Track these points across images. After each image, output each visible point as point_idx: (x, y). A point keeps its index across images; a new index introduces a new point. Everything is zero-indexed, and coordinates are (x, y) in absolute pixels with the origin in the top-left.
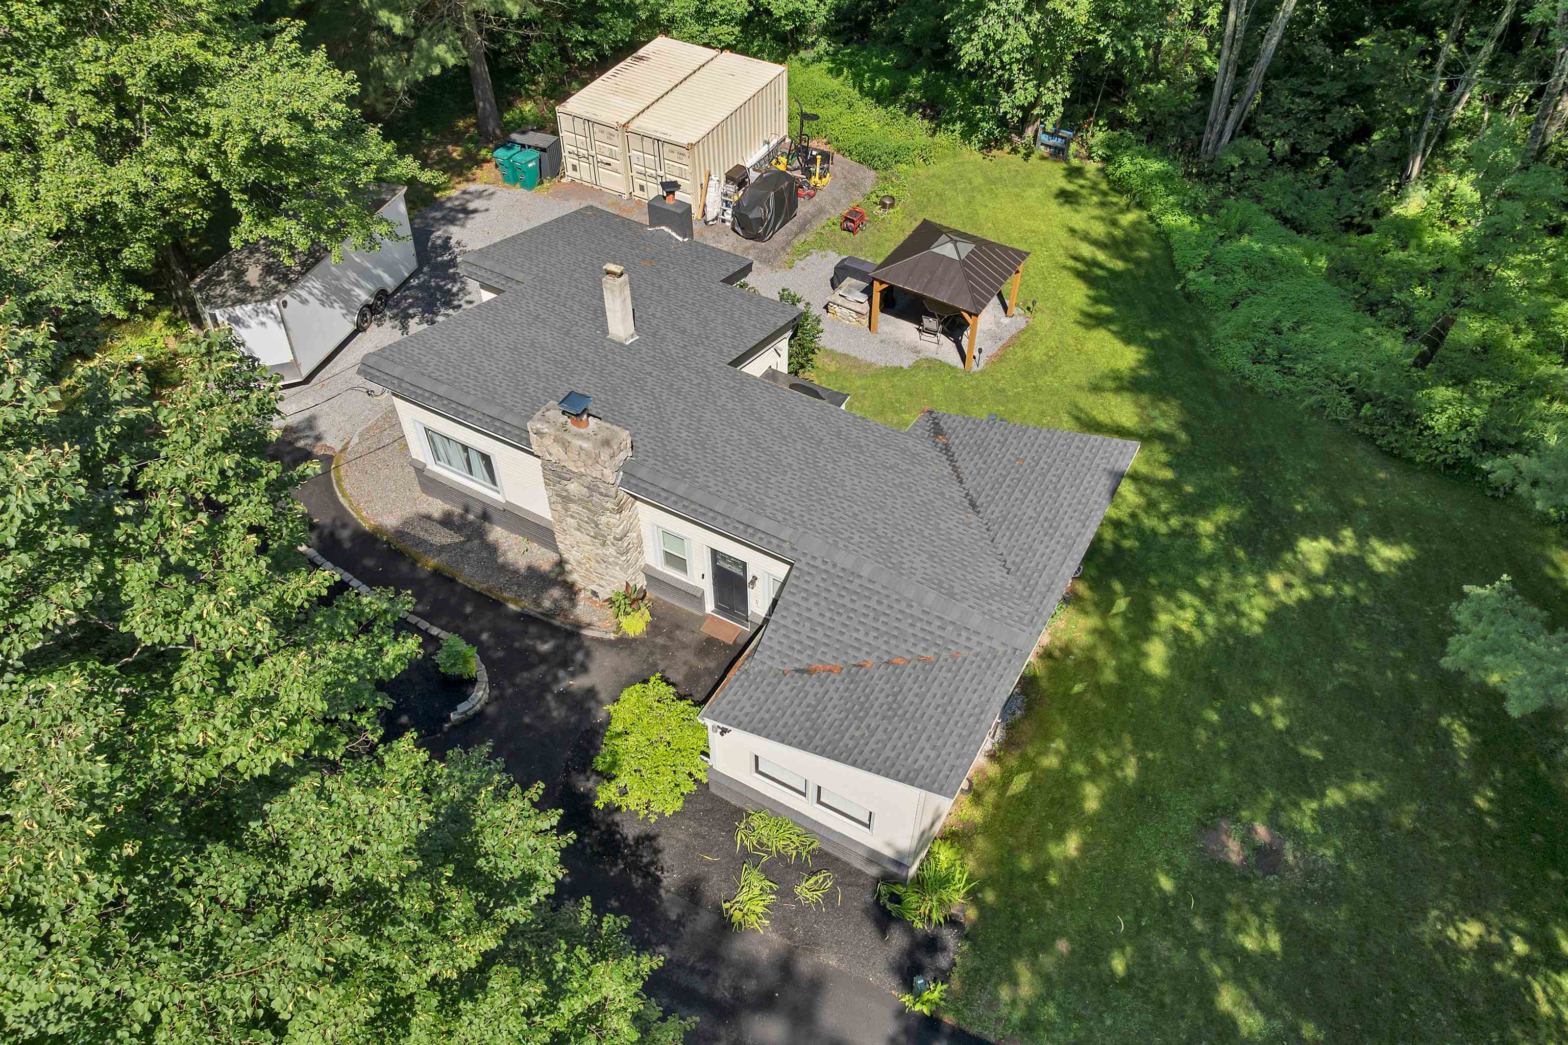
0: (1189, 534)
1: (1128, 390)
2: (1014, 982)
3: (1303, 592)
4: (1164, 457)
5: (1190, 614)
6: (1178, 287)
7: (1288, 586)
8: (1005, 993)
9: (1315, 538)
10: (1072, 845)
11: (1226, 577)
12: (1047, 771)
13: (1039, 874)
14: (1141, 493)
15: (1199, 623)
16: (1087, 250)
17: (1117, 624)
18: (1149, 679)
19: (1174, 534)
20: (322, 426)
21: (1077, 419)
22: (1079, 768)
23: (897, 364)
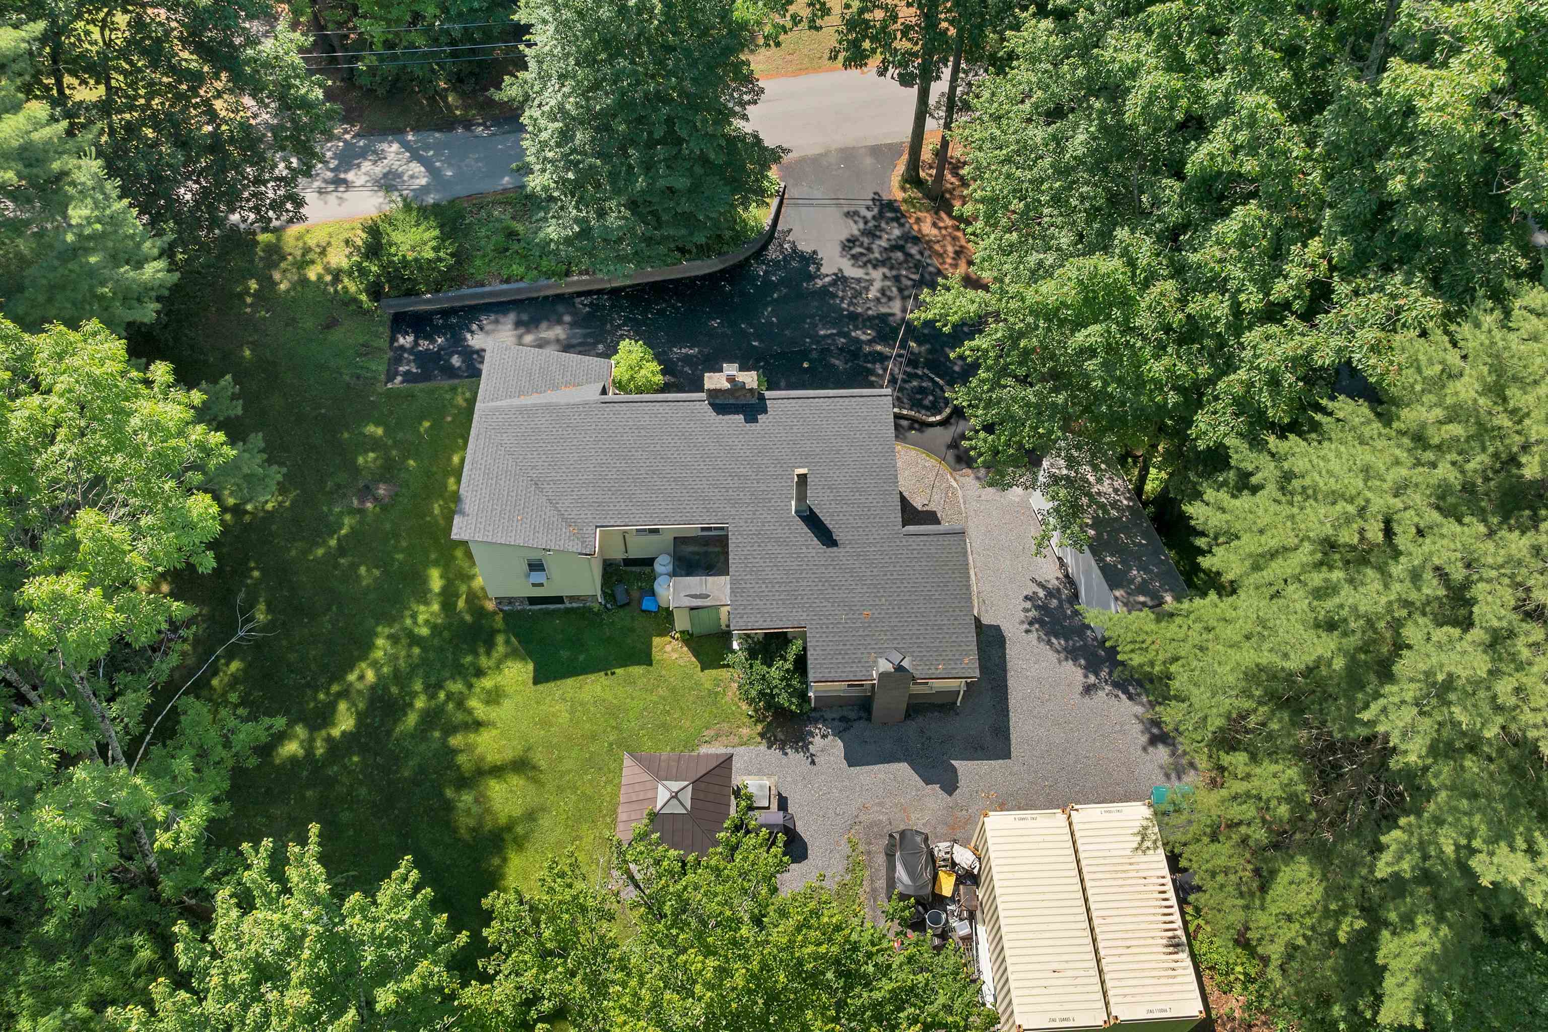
0: (432, 689)
3: (352, 677)
4: (461, 759)
5: (421, 619)
7: (361, 677)
9: (344, 733)
11: (402, 663)
14: (470, 714)
15: (414, 616)
17: (463, 588)
18: (436, 563)
19: (439, 686)
21: (534, 768)
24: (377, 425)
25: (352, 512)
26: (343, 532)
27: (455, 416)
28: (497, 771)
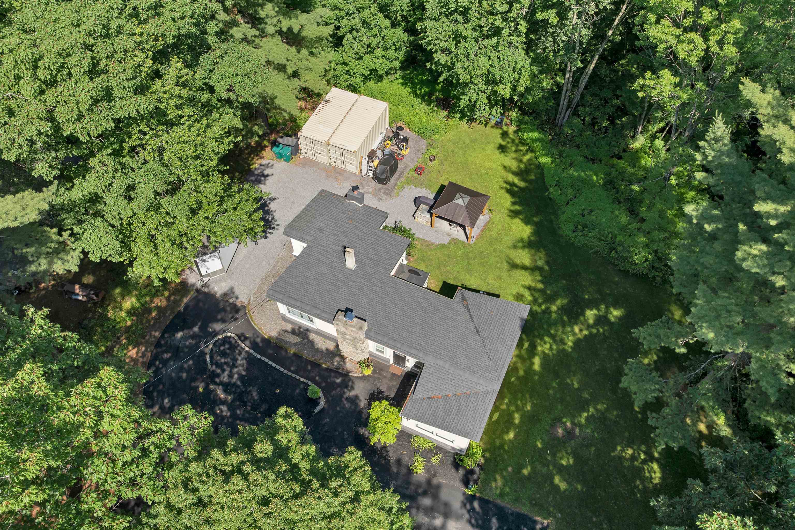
0: (547, 311)
1: (528, 247)
2: (496, 480)
3: (585, 332)
4: (539, 278)
5: (548, 346)
6: (546, 194)
7: (581, 330)
8: (493, 485)
9: (591, 310)
10: (511, 435)
11: (560, 329)
12: (504, 411)
13: (501, 447)
14: (532, 295)
15: (551, 349)
16: (511, 178)
17: (523, 352)
18: (535, 372)
19: (544, 312)
20: (237, 291)
21: (509, 263)
22: (513, 408)
23: (442, 242)
24: (557, 487)
25: (580, 425)
26: (585, 414)
27: (505, 469)
28: (524, 268)
